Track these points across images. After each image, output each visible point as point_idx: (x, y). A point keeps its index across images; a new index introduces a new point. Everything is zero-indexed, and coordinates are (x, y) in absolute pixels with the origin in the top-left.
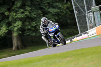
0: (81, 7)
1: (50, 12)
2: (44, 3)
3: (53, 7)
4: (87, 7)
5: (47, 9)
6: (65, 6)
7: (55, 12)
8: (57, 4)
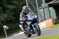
0: (33, 4)
1: (8, 8)
2: (4, 1)
3: (11, 4)
4: (38, 4)
5: (6, 6)
6: (21, 3)
7: (13, 8)
8: (15, 1)
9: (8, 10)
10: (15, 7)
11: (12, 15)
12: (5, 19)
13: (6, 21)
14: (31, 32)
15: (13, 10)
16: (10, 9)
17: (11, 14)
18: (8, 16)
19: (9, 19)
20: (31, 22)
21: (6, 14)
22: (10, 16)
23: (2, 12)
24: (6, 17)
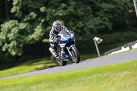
9: (102, 12)
10: (114, 7)
11: (108, 20)
12: (96, 26)
13: (97, 30)
14: (66, 58)
15: (109, 12)
16: (105, 10)
17: (106, 18)
18: (101, 21)
19: (103, 27)
20: (65, 44)
21: (99, 18)
22: (105, 21)
23: (92, 15)
24: (97, 24)
